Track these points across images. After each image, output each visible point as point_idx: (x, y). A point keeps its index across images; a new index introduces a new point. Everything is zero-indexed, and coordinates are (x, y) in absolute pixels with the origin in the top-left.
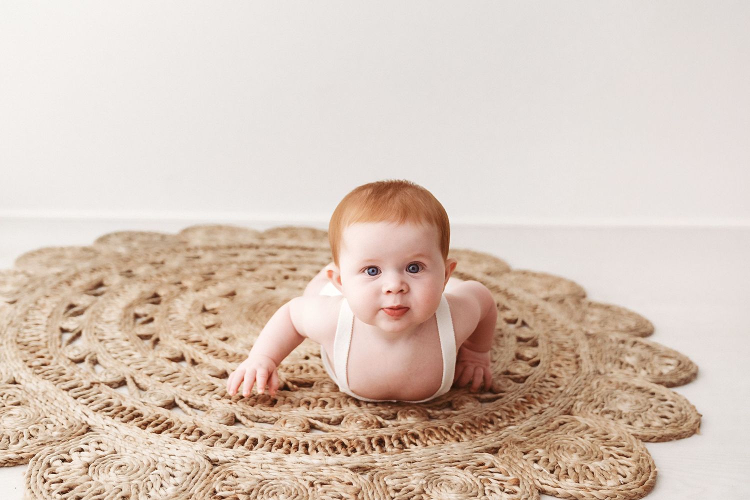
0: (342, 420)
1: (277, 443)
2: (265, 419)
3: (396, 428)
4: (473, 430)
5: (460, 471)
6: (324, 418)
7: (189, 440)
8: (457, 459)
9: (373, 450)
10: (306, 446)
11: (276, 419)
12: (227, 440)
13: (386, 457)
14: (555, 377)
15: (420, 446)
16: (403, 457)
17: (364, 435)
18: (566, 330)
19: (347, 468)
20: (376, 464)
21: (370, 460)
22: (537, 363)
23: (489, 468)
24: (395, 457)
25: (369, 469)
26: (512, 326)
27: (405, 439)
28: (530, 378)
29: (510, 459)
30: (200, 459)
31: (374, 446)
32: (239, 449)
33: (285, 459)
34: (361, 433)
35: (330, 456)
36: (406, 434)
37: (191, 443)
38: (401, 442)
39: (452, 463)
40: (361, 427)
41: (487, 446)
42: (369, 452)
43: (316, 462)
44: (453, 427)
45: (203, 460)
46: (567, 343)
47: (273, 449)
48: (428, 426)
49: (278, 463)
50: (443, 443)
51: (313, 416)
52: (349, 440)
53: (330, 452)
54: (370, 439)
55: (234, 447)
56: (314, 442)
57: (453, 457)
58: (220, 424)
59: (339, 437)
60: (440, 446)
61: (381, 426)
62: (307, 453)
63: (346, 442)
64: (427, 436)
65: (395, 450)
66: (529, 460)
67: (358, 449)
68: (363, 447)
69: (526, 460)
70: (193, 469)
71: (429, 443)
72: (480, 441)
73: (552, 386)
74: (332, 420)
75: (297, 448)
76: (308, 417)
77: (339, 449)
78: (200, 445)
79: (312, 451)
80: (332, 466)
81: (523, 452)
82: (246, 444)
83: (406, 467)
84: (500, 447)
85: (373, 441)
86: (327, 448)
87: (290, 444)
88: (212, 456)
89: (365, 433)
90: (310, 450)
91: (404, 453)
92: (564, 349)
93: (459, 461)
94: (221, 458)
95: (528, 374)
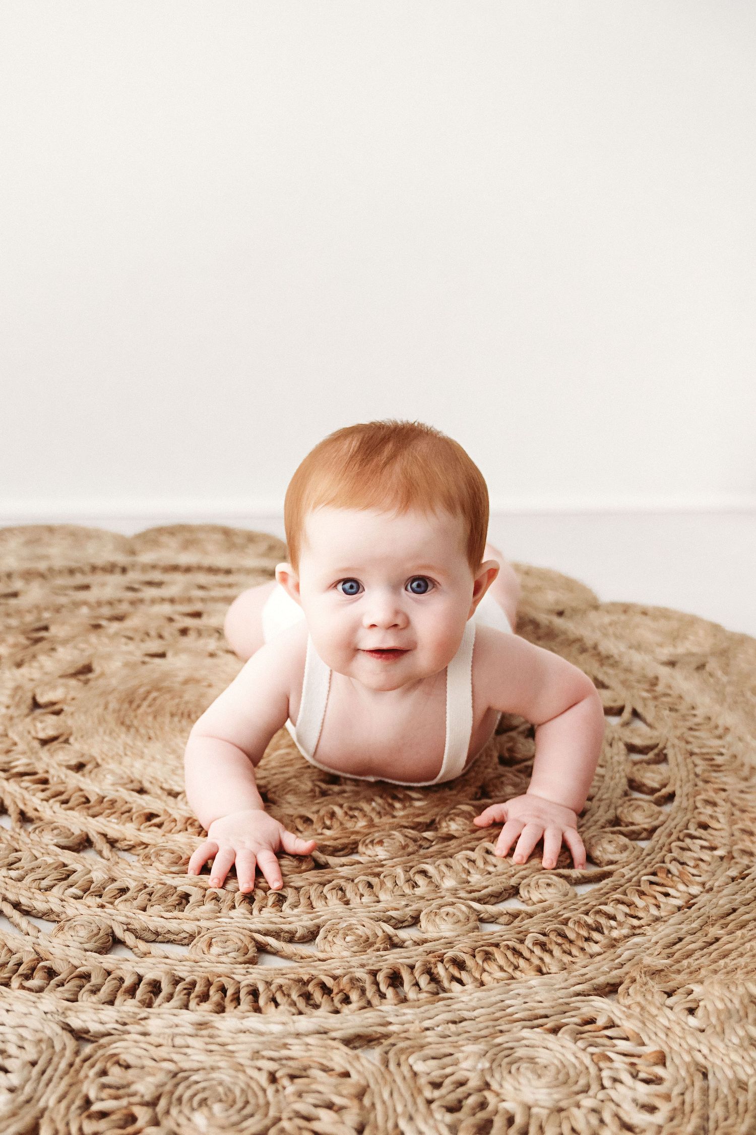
0: (318, 933)
1: (198, 989)
2: (172, 937)
3: (421, 949)
4: (566, 946)
5: (551, 1037)
6: (282, 930)
7: (30, 990)
8: (542, 1012)
9: (383, 996)
10: (254, 993)
11: (191, 935)
12: (102, 986)
13: (409, 1013)
14: (704, 826)
15: (470, 987)
16: (440, 1013)
17: (363, 966)
18: (717, 727)
19: (334, 1039)
20: (392, 1028)
21: (379, 1020)
22: (671, 797)
23: (606, 1028)
24: (426, 1011)
25: (378, 1039)
26: (614, 721)
27: (440, 970)
28: (658, 831)
29: (643, 1008)
30: (52, 1030)
31: (383, 988)
32: (128, 1006)
33: (216, 1025)
34: (355, 961)
35: (300, 1013)
36: (442, 961)
37: (32, 996)
38: (434, 979)
39: (534, 1020)
40: (355, 948)
41: (593, 981)
42: (375, 1001)
43: (276, 1028)
44: (529, 942)
45: (59, 1030)
46: (722, 754)
47: (192, 1004)
48: (481, 943)
49: (204, 1032)
50: (513, 978)
51: (259, 927)
52: (335, 978)
53: (301, 1003)
54: (374, 973)
55: (117, 1002)
56: (268, 984)
57: (534, 1009)
58: (86, 950)
59: (314, 972)
60: (509, 985)
61: (392, 944)
62: (258, 1010)
63: (329, 982)
64: (480, 962)
65: (423, 996)
66: (677, 1009)
67: (354, 996)
68: (363, 991)
69: (671, 1008)
70: (41, 1052)
71: (486, 977)
72: (584, 971)
73: (702, 847)
74: (298, 935)
75: (237, 1000)
76: (251, 931)
77: (317, 996)
78: (51, 1001)
79: (266, 1004)
80: (307, 1035)
81: (665, 993)
82: (139, 993)
83: (448, 1033)
84: (621, 983)
85: (381, 977)
86: (294, 996)
87: (223, 990)
88: (76, 1023)
89: (364, 962)
90: (262, 1002)
91: (441, 1003)
92: (717, 768)
93: (546, 1017)
94: (94, 1027)
95: (656, 823)
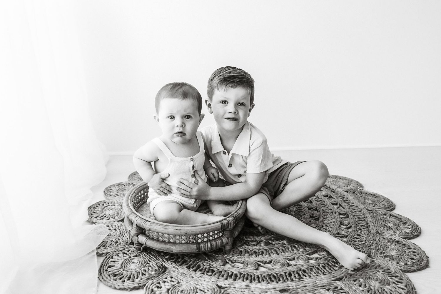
0: (272, 262)
1: (246, 276)
2: (238, 261)
3: (296, 267)
4: (330, 267)
5: (327, 291)
6: (264, 261)
7: (209, 275)
8: (324, 285)
9: (288, 279)
10: (258, 277)
11: (243, 262)
12: (224, 274)
13: (294, 284)
14: (359, 235)
15: (308, 277)
16: (301, 284)
17: (283, 271)
18: (359, 209)
19: (277, 290)
20: (290, 288)
21: (287, 286)
22: (350, 227)
23: (340, 290)
24: (298, 284)
25: (287, 290)
26: (335, 207)
27: (300, 273)
28: (348, 236)
29: (349, 285)
30: (215, 286)
31: (288, 277)
32: (230, 281)
33: (250, 286)
34: (281, 270)
35: (269, 283)
36: (301, 270)
37: (209, 277)
38: (299, 275)
39: (323, 287)
40: (280, 267)
41: (337, 277)
42: (286, 281)
43: (264, 287)
44: (321, 266)
45: (216, 286)
46: (361, 216)
47: (245, 280)
48: (310, 266)
49: (248, 288)
50: (317, 275)
51: (259, 260)
52: (276, 274)
53: (269, 281)
54: (285, 273)
55: (228, 279)
56: (261, 275)
57: (323, 284)
58: (220, 265)
59: (272, 273)
60: (316, 277)
61: (289, 265)
62: (259, 282)
63: (275, 275)
64: (310, 271)
65: (297, 280)
66: (357, 285)
67: (281, 279)
68: (283, 278)
69: (355, 285)
70: (212, 292)
71: (311, 275)
72: (333, 275)
73: (359, 241)
74: (267, 262)
75: (255, 280)
76: (257, 261)
77: (273, 279)
78: (213, 278)
79: (261, 281)
80: (271, 289)
81: (354, 280)
82: (233, 277)
83: (303, 289)
84: (343, 278)
85: (287, 274)
86: (268, 279)
87: (251, 276)
88: (219, 284)
89: (283, 270)
90: (260, 280)
91: (301, 282)
92: (360, 220)
93: (326, 286)
94: (223, 286)
95: (347, 234)
